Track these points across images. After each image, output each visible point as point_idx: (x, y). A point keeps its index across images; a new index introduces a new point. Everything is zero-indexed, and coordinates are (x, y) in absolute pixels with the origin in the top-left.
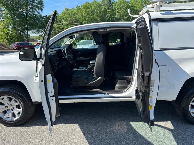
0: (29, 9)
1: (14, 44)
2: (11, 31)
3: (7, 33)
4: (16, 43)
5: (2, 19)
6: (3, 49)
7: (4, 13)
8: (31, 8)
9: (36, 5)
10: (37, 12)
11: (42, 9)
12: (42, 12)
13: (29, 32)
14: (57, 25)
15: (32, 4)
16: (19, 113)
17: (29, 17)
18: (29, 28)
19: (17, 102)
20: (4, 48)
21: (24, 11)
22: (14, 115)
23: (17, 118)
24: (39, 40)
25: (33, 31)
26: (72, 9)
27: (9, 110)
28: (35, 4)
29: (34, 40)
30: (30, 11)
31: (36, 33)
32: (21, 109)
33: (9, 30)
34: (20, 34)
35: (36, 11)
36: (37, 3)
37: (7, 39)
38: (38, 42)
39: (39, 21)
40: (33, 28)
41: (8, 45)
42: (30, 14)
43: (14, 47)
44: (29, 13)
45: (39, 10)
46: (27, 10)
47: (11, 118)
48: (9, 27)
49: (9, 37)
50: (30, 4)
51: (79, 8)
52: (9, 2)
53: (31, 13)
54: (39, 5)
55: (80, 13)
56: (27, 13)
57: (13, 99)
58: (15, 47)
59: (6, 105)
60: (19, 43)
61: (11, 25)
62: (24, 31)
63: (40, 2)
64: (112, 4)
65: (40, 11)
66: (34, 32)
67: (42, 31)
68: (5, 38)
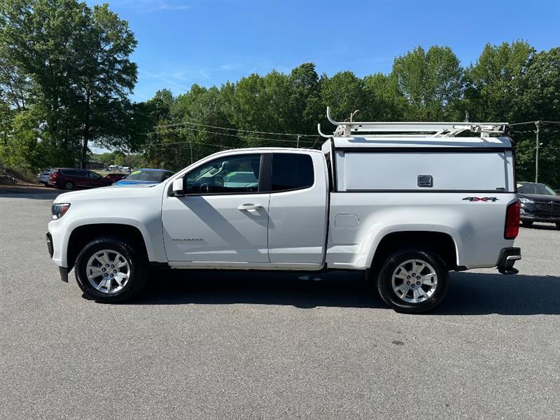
0: (97, 83)
1: (49, 173)
2: (41, 137)
3: (31, 143)
4: (54, 171)
5: (21, 105)
6: (14, 183)
7: (29, 90)
8: (103, 81)
9: (116, 75)
10: (118, 91)
11: (131, 86)
12: (132, 93)
13: (90, 143)
14: (169, 128)
15: (107, 72)
16: (124, 280)
17: (96, 103)
18: (91, 131)
19: (123, 261)
20: (17, 180)
21: (84, 87)
22: (114, 284)
23: (120, 288)
24: (112, 166)
25: (101, 141)
26: (211, 89)
27: (108, 275)
28: (116, 72)
29: (97, 163)
30: (100, 90)
31: (109, 145)
32: (128, 274)
33: (37, 135)
34: (64, 145)
35: (116, 89)
36: (119, 70)
37: (28, 158)
38: (108, 170)
39: (121, 115)
40: (102, 133)
41: (29, 174)
42: (98, 96)
43: (47, 178)
44: (96, 93)
45: (124, 88)
46: (92, 87)
47: (109, 288)
48: (38, 127)
49: (34, 153)
50: (103, 71)
51: (230, 89)
52: (47, 63)
53: (101, 95)
54: (124, 76)
55: (232, 100)
56: (92, 94)
57: (119, 255)
58: (52, 180)
59: (103, 266)
60: (63, 171)
61: (44, 122)
62: (77, 138)
63: (129, 68)
64: (318, 84)
65: (126, 90)
66: (102, 143)
67: (126, 143)
68: (25, 153)
